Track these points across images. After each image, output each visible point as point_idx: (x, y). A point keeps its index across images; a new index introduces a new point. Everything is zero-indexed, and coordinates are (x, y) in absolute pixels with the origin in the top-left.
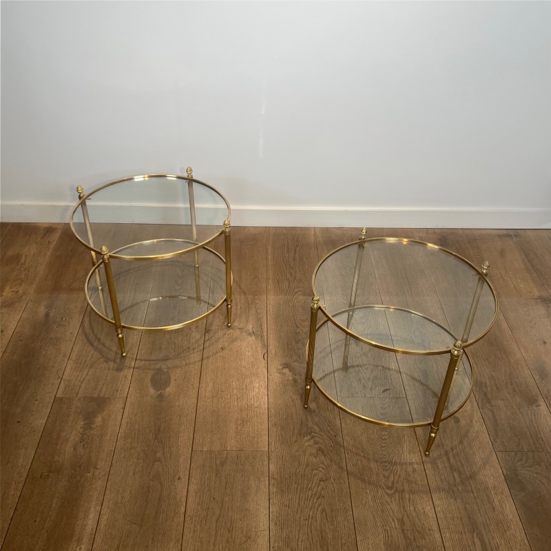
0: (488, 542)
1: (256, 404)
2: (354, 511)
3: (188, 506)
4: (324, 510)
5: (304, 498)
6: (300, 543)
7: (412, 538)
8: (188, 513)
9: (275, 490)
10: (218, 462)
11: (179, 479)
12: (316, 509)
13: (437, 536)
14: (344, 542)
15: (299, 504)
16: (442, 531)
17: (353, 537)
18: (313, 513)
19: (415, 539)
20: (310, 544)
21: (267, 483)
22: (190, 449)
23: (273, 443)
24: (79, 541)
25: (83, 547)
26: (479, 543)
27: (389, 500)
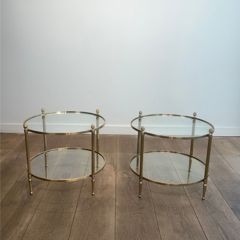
0: (225, 230)
1: (110, 184)
2: (157, 219)
3: (75, 215)
4: (142, 218)
5: (132, 213)
6: (130, 228)
7: (187, 228)
8: (75, 217)
9: (118, 211)
10: (91, 201)
11: (72, 206)
12: (138, 218)
13: (200, 227)
14: (152, 228)
15: (130, 215)
16: (202, 226)
17: (157, 227)
18: (137, 218)
19: (188, 229)
20: (135, 229)
21: (115, 208)
22: (78, 197)
23: (118, 196)
24: (21, 226)
25: (22, 228)
26: (221, 230)
27: (174, 215)
